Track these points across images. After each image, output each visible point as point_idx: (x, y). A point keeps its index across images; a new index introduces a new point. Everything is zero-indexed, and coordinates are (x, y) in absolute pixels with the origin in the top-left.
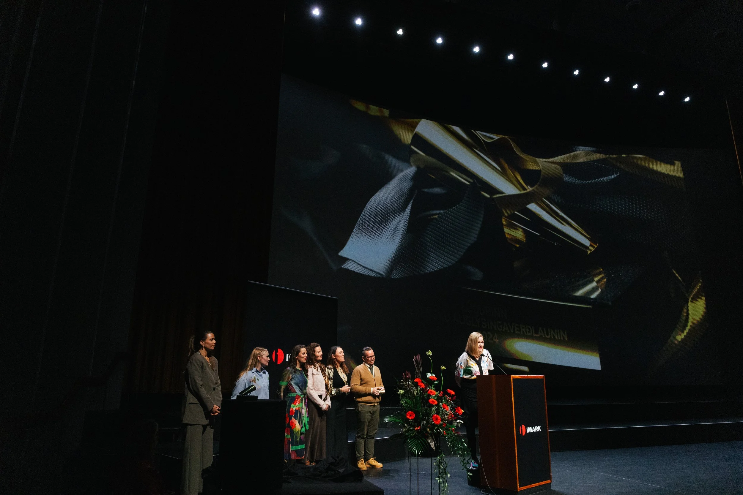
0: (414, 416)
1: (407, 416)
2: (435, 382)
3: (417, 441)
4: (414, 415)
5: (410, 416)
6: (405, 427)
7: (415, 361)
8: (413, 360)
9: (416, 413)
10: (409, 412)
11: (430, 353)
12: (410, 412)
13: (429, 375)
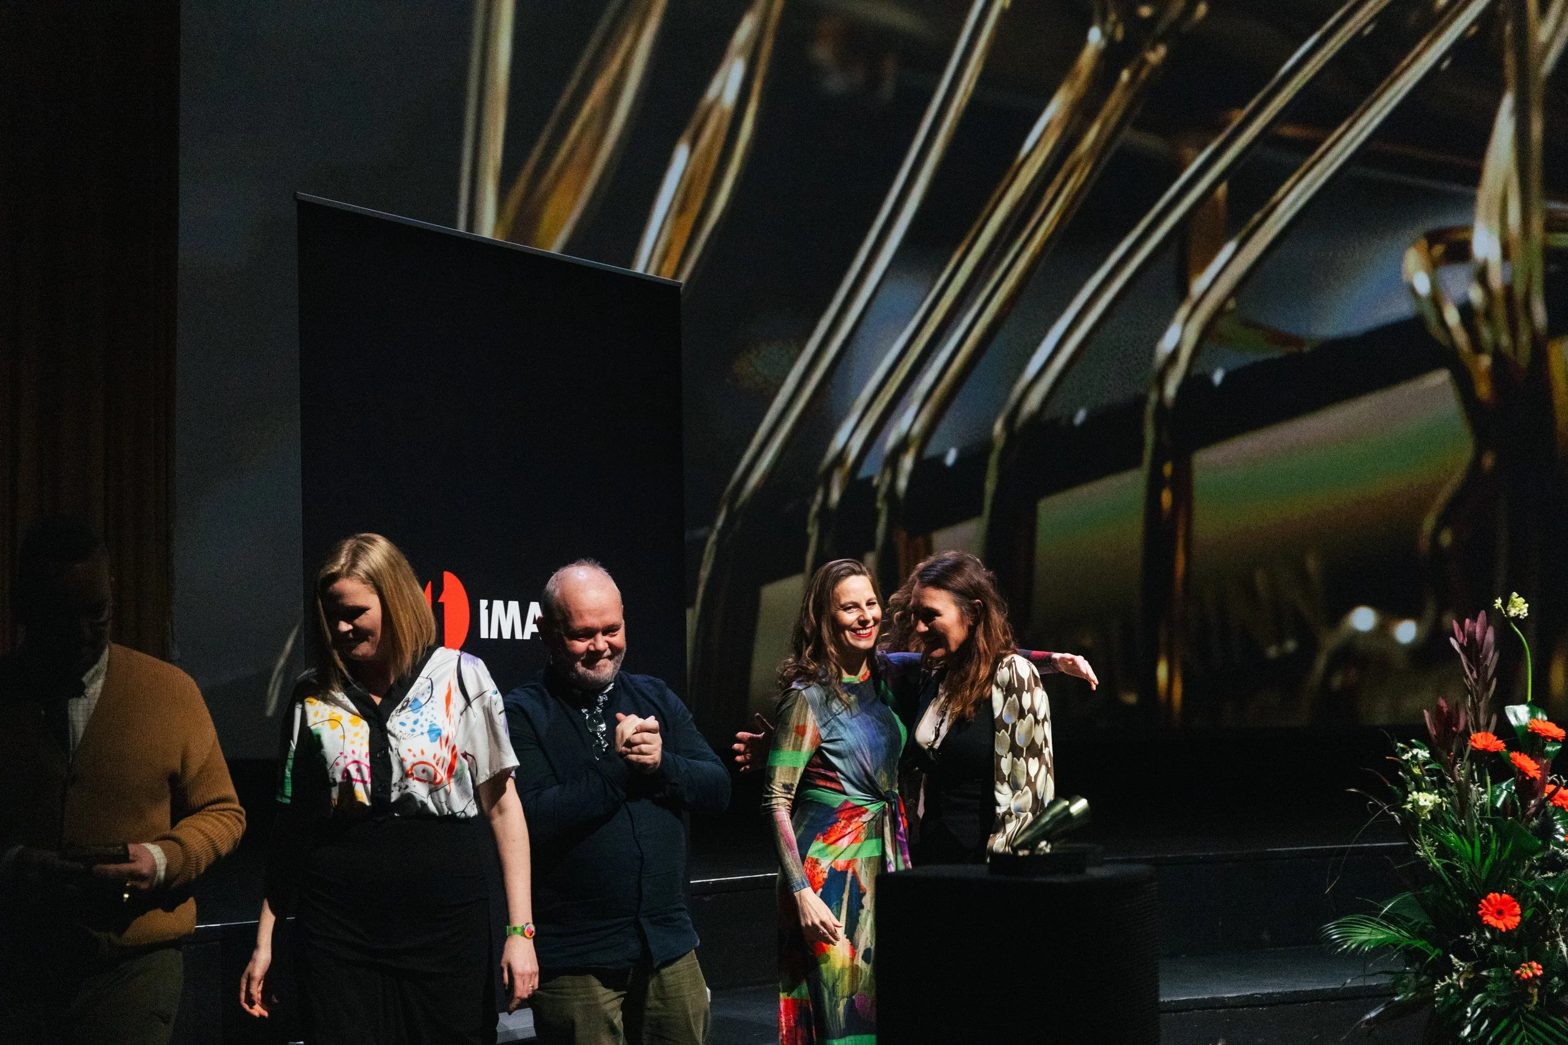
0: (1516, 915)
1: (1484, 914)
2: (1549, 748)
3: (1527, 1029)
4: (1518, 910)
5: (1500, 914)
6: (1450, 969)
7: (1461, 646)
8: (1452, 640)
9: (1521, 896)
10: (1491, 896)
11: (1519, 607)
12: (1497, 895)
13: (1519, 715)
